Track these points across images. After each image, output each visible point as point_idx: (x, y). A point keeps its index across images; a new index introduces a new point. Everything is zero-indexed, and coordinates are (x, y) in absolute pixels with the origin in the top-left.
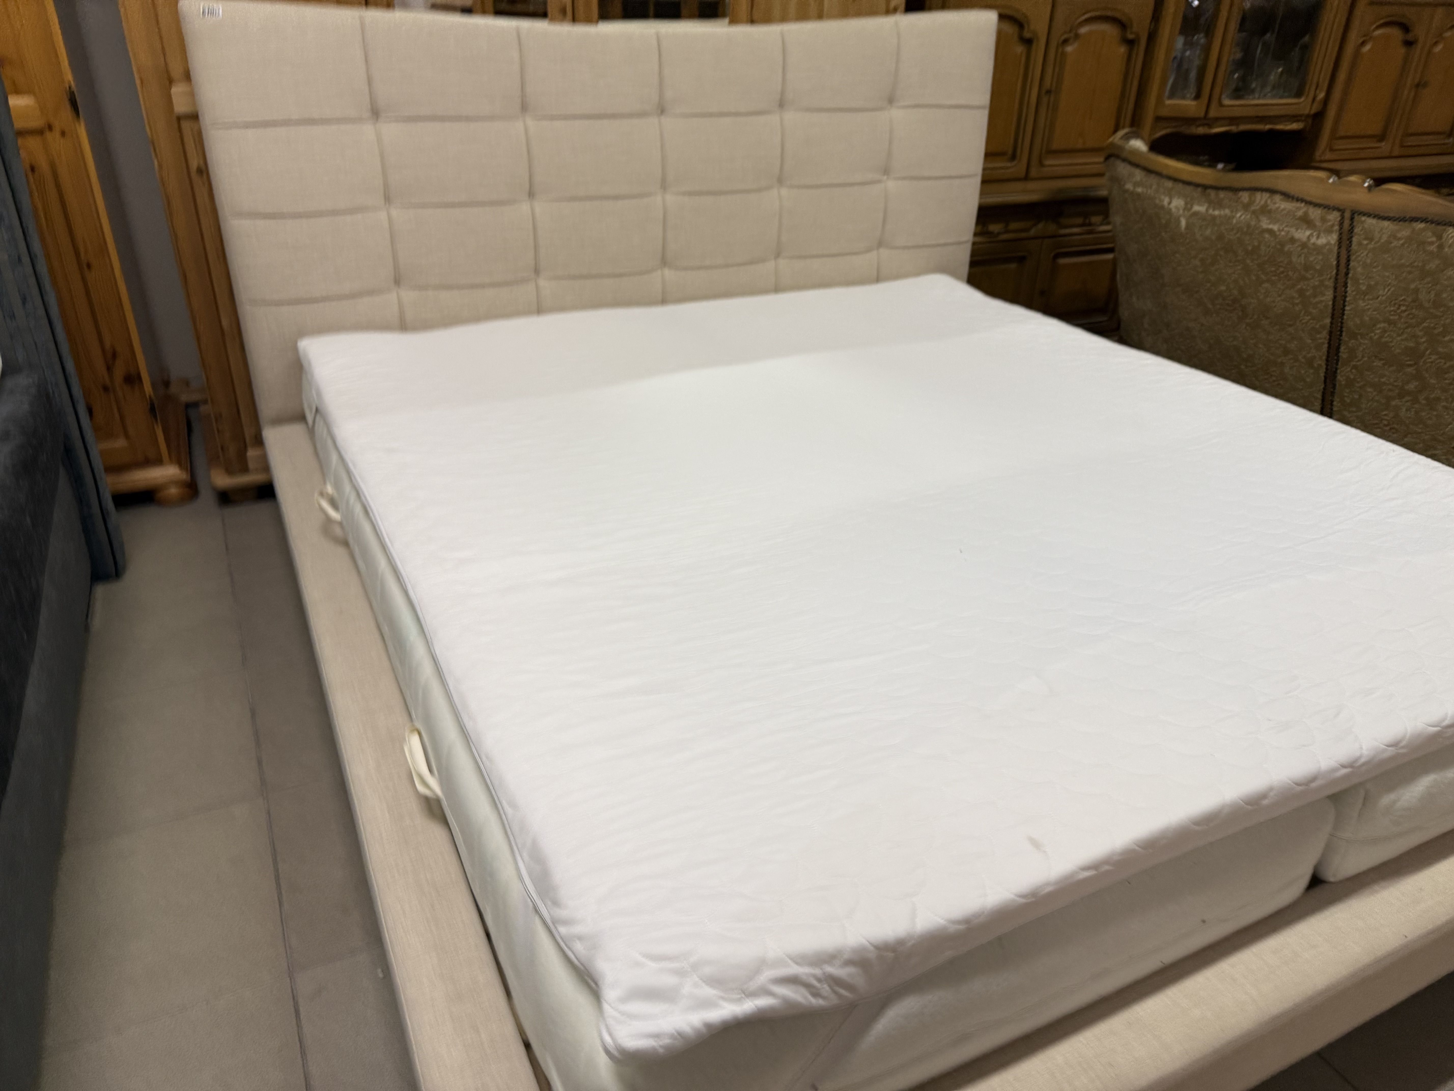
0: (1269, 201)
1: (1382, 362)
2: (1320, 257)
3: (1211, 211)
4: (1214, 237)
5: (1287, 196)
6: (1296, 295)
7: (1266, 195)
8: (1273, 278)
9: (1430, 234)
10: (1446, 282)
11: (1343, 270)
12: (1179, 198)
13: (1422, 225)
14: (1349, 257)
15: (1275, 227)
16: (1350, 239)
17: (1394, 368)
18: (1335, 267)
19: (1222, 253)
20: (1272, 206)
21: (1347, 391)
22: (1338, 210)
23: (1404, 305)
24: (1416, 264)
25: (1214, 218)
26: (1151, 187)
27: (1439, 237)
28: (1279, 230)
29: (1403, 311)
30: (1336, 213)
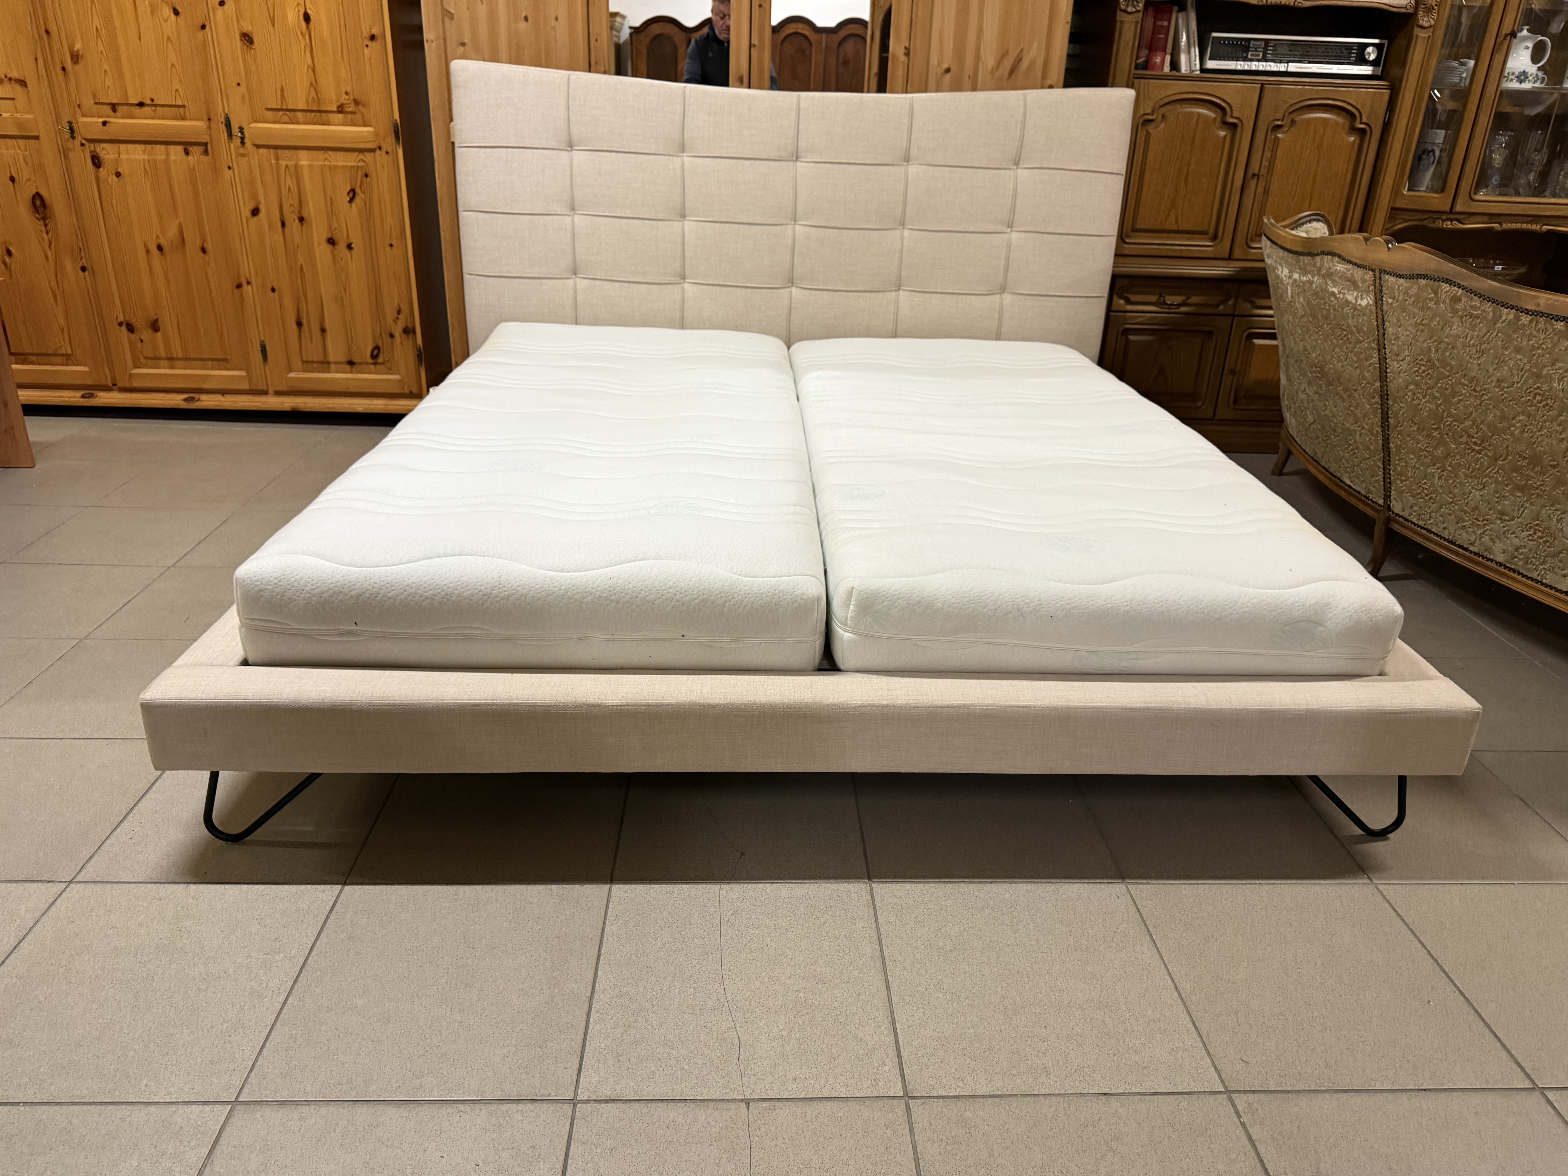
0: (1332, 264)
1: (1417, 426)
2: (1367, 319)
3: (1302, 278)
4: (1306, 304)
5: (1343, 259)
6: (1355, 359)
7: (1330, 258)
8: (1341, 342)
9: (1429, 290)
10: (1446, 340)
11: (1381, 330)
12: (1285, 266)
13: (1423, 282)
14: (1383, 317)
15: (1336, 290)
16: (1382, 299)
17: (1425, 433)
18: (1375, 328)
19: (1311, 319)
20: (1334, 270)
22: (1373, 270)
23: (1423, 365)
24: (1424, 322)
27: (1436, 293)
28: (1340, 293)
29: (1424, 372)
30: (1370, 273)
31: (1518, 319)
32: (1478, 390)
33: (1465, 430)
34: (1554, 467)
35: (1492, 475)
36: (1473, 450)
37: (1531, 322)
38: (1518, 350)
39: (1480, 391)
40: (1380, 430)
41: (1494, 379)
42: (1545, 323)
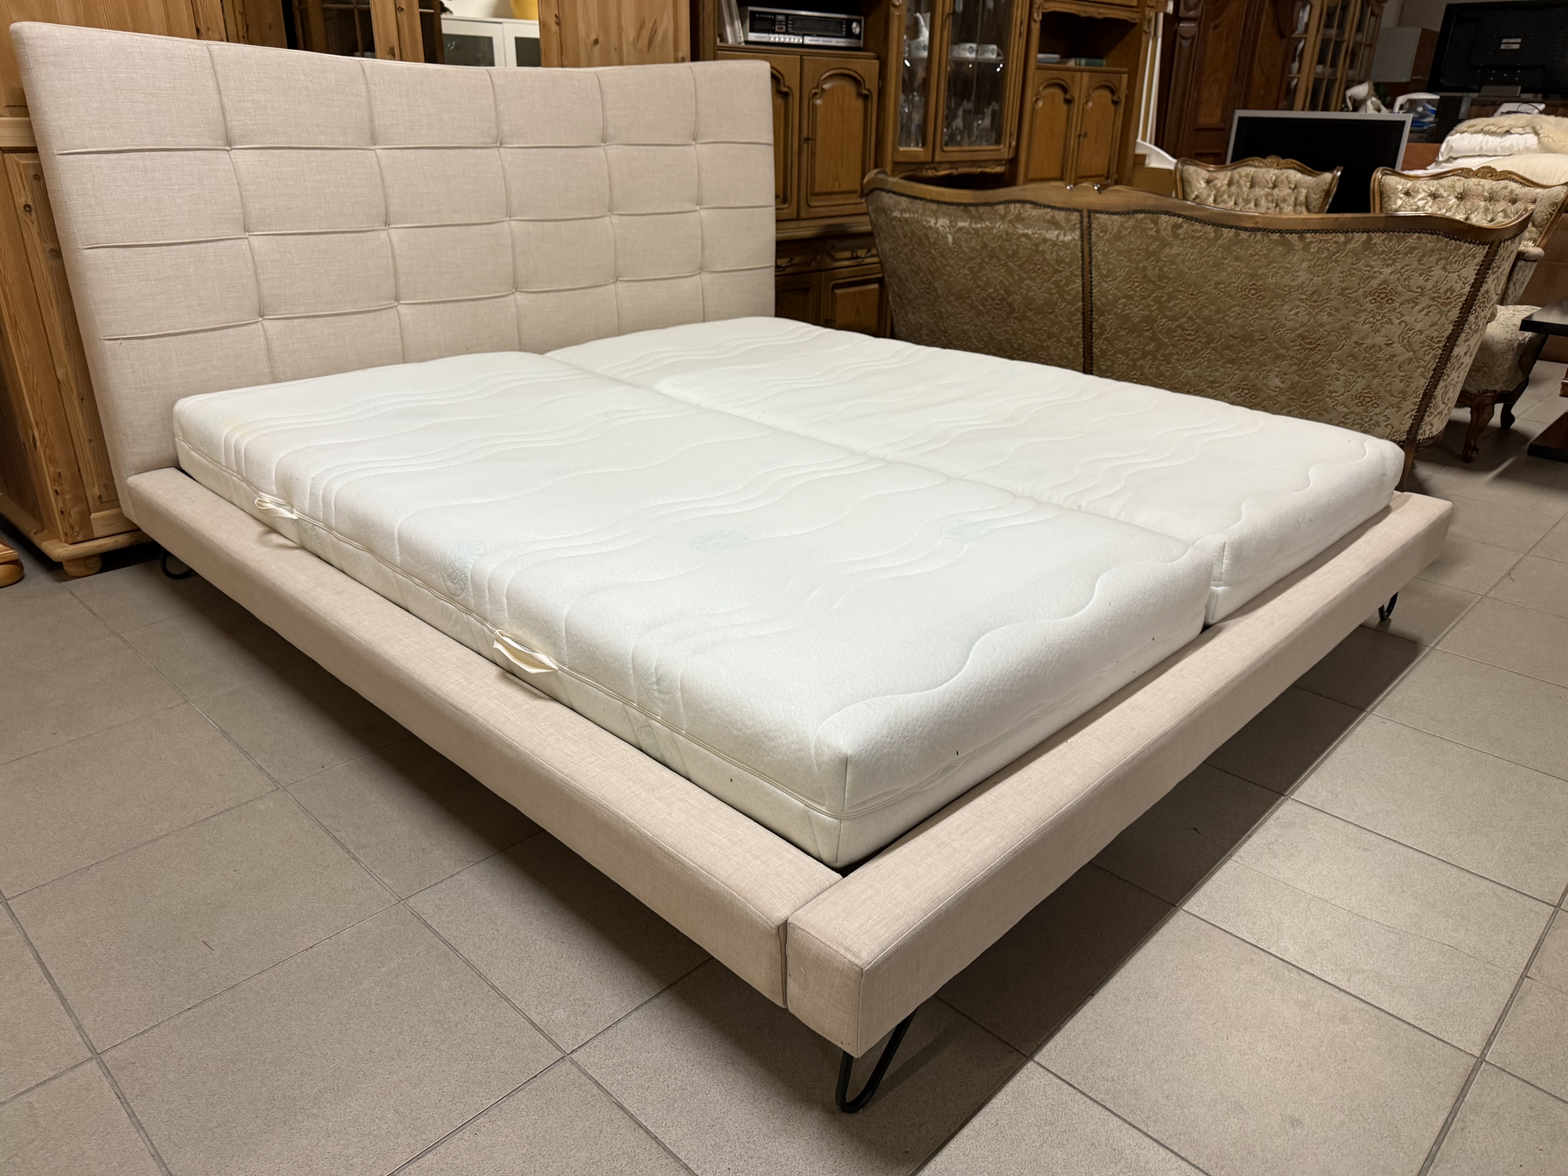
0: (1022, 210)
1: (1126, 331)
2: (1069, 252)
3: (973, 225)
4: (978, 248)
5: (1036, 204)
6: (1053, 286)
7: (1018, 206)
8: (1032, 275)
9: (1149, 222)
10: (1166, 259)
11: (1087, 259)
12: (944, 217)
13: (1142, 216)
14: (1090, 248)
15: (1030, 232)
16: (1090, 234)
17: (1135, 335)
18: (1080, 258)
19: (986, 260)
20: (1025, 215)
21: (1102, 360)
22: (1077, 210)
23: (1137, 282)
24: (1141, 248)
25: (977, 230)
26: (917, 212)
27: (1156, 223)
28: (1033, 233)
29: (1137, 287)
30: (1076, 214)
31: (1237, 235)
32: (1195, 293)
33: (1179, 326)
34: (1262, 340)
35: (1204, 356)
36: (1187, 340)
37: (1250, 236)
38: (1237, 259)
39: (1197, 294)
40: (1080, 340)
41: (1212, 283)
42: (1263, 236)
